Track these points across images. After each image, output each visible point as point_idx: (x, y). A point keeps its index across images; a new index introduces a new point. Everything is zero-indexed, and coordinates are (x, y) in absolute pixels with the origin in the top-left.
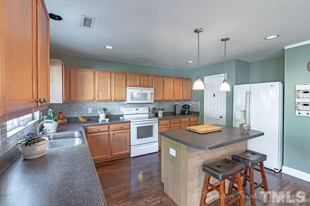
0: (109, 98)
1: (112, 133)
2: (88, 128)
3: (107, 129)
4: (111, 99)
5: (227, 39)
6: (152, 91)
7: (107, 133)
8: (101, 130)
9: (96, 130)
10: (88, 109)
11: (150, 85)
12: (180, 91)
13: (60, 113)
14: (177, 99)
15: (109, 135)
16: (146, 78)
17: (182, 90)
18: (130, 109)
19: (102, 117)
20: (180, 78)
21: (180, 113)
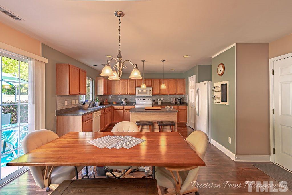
0: (126, 93)
1: (125, 110)
2: (114, 107)
3: (123, 108)
4: (127, 93)
5: (164, 61)
6: (151, 89)
7: (123, 110)
8: (120, 109)
9: (118, 108)
10: (118, 99)
11: (151, 85)
12: (174, 88)
13: (106, 100)
14: (171, 93)
15: (124, 111)
16: (147, 81)
17: (175, 87)
18: (139, 99)
19: (124, 102)
20: (174, 79)
21: (175, 103)
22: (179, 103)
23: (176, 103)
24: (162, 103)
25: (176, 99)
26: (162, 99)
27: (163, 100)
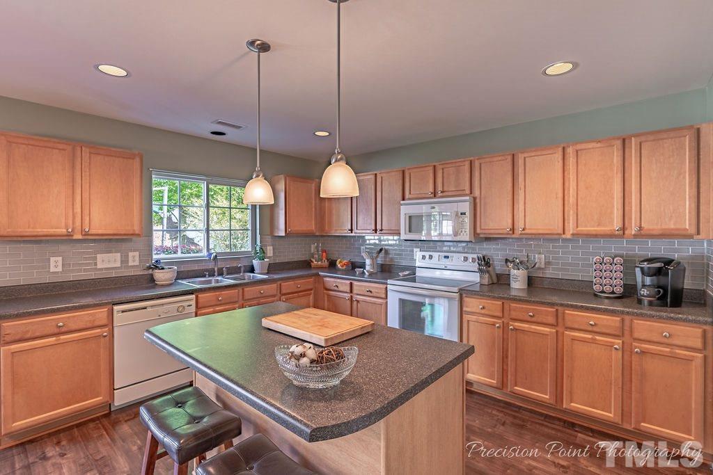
0: (372, 227)
1: (354, 298)
2: (324, 278)
3: (348, 289)
4: (376, 230)
6: (465, 207)
7: (348, 296)
8: (341, 288)
9: (333, 286)
11: (467, 187)
13: (323, 252)
14: (589, 228)
15: (351, 300)
17: (618, 187)
18: (428, 254)
21: (619, 290)
22: (645, 292)
23: (629, 292)
24: (531, 281)
25: (629, 264)
26: (540, 259)
27: (548, 263)
